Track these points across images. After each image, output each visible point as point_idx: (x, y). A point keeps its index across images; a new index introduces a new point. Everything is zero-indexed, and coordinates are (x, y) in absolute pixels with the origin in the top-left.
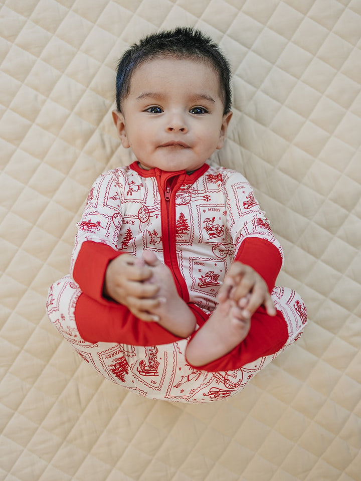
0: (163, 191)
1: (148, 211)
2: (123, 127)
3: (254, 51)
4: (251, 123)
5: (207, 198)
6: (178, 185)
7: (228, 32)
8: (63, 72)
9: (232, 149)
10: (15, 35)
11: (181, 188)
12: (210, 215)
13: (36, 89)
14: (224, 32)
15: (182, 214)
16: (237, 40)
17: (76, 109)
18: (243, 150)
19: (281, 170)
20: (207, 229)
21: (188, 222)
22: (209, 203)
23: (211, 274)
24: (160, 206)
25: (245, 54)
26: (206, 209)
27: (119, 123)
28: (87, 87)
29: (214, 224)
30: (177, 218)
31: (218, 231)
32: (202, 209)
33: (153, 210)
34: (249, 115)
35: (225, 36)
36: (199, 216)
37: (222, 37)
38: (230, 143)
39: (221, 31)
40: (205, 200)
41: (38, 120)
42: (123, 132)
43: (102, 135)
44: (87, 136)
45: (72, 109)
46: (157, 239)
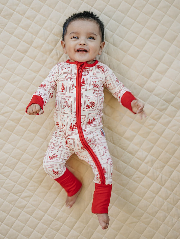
0: (78, 70)
1: (72, 76)
2: (65, 46)
3: (113, 19)
4: (111, 46)
5: (95, 74)
6: (84, 67)
7: (103, 12)
8: (42, 27)
9: (105, 56)
12: (95, 80)
13: (32, 33)
14: (102, 12)
15: (84, 79)
16: (106, 15)
18: (109, 56)
20: (93, 85)
21: (85, 82)
22: (95, 76)
23: (93, 102)
25: (109, 21)
26: (94, 78)
27: (63, 45)
28: (51, 33)
29: (96, 83)
30: (82, 80)
31: (97, 86)
32: (92, 78)
33: (74, 77)
34: (111, 43)
35: (102, 14)
36: (90, 80)
37: (101, 14)
38: (104, 53)
39: (100, 12)
41: (33, 45)
42: (65, 48)
43: (56, 50)
44: (51, 51)
45: (45, 41)
46: (74, 87)
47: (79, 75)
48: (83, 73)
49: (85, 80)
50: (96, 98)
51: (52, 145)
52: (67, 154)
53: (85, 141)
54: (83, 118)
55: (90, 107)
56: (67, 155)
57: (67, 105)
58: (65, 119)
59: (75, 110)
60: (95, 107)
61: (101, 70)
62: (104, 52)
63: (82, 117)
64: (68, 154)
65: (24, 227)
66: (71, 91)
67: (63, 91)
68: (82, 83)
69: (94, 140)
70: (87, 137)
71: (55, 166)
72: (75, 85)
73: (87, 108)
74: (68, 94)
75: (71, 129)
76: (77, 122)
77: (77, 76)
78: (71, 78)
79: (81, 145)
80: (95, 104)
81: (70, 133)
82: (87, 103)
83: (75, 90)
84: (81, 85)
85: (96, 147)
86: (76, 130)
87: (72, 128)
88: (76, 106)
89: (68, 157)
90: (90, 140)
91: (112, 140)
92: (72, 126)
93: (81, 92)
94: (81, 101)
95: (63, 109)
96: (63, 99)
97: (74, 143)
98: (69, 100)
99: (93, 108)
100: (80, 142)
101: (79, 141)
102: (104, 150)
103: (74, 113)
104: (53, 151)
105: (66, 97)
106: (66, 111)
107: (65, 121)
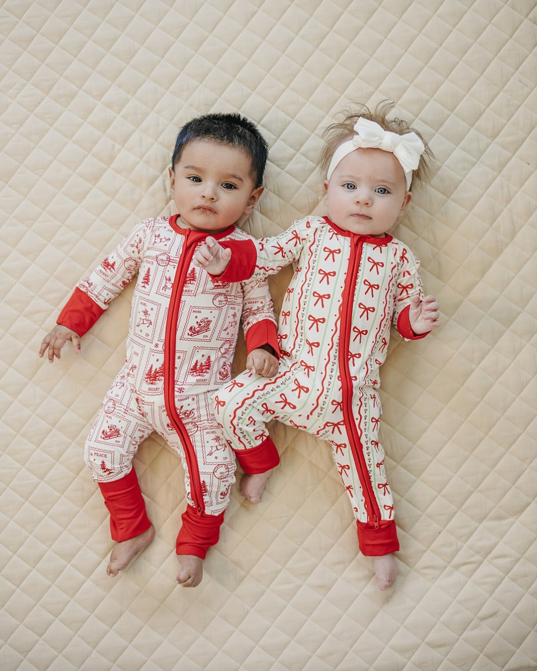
1: (169, 260)
10: (101, 96)
13: (114, 140)
15: (194, 269)
17: (145, 158)
21: (197, 275)
23: (206, 320)
24: (178, 259)
30: (189, 272)
31: (224, 284)
33: (173, 261)
41: (113, 165)
43: (164, 181)
44: (152, 181)
45: (141, 158)
46: (170, 285)
47: (185, 260)
49: (196, 272)
50: (216, 313)
51: (110, 404)
52: (139, 430)
53: (176, 413)
54: (179, 358)
56: (141, 434)
57: (147, 319)
58: (138, 349)
59: (163, 337)
60: (211, 332)
62: (256, 209)
63: (177, 355)
64: (143, 431)
65: (50, 587)
67: (144, 287)
68: (188, 279)
69: (196, 415)
70: (182, 404)
71: (109, 455)
72: (172, 281)
73: (191, 335)
74: (153, 297)
75: (149, 378)
76: (164, 365)
77: (180, 261)
78: (167, 262)
79: (167, 420)
80: (212, 326)
81: (146, 387)
82: (193, 323)
83: (169, 292)
84: (185, 282)
85: (198, 433)
86: (160, 384)
87: (152, 377)
88: (166, 328)
89: (141, 437)
90: (188, 412)
92: (153, 372)
93: (183, 298)
94: (179, 318)
95: (138, 326)
96: (141, 303)
97: (153, 412)
98: (152, 309)
99: (205, 334)
100: (166, 413)
101: (163, 409)
102: (214, 443)
103: (159, 343)
104: (110, 418)
105: (148, 301)
106: (143, 335)
107: (137, 354)
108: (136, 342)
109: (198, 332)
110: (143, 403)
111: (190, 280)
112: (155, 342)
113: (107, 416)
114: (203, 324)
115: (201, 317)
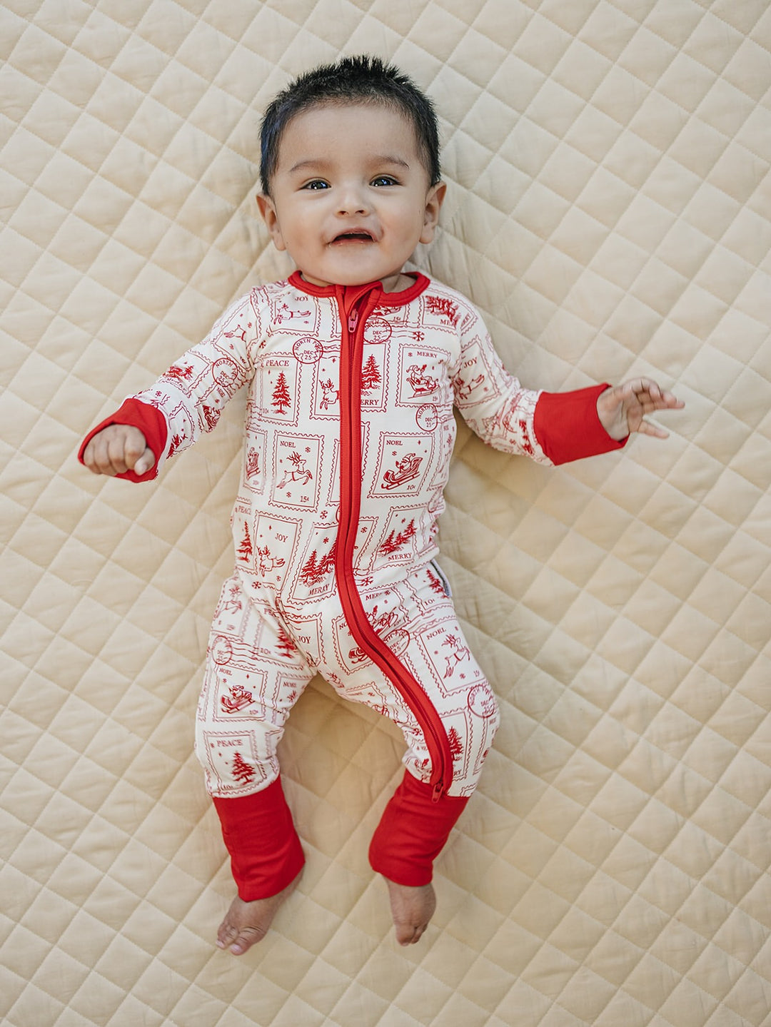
0: (345, 318)
1: (321, 349)
2: (274, 218)
3: (491, 92)
5: (419, 336)
6: (369, 306)
7: (450, 60)
8: (186, 117)
10: (111, 58)
11: (375, 311)
12: (420, 361)
13: (142, 143)
14: (444, 61)
15: (372, 358)
16: (463, 74)
17: (205, 177)
19: (529, 284)
20: (413, 381)
21: (380, 370)
22: (420, 343)
23: (412, 458)
24: (339, 343)
25: (476, 97)
26: (414, 352)
27: (268, 212)
28: (223, 142)
29: (425, 374)
30: (364, 364)
31: (430, 386)
32: (407, 351)
33: (330, 349)
34: (480, 195)
36: (400, 362)
37: (439, 68)
39: (438, 57)
40: (415, 338)
41: (144, 194)
42: (275, 225)
43: (244, 219)
44: (222, 221)
45: (198, 177)
46: (332, 396)
47: (352, 343)
48: (369, 335)
49: (379, 362)
50: (426, 442)
54: (364, 530)
55: (401, 480)
57: (301, 469)
59: (336, 496)
60: (420, 478)
61: (446, 317)
62: (447, 231)
63: (361, 525)
64: (292, 685)
66: (319, 411)
67: (281, 411)
68: (365, 379)
69: (401, 615)
71: (245, 740)
72: (337, 388)
73: (387, 488)
74: (306, 425)
75: (311, 574)
76: (336, 545)
77: (342, 346)
78: (318, 354)
79: (348, 643)
80: (422, 468)
81: (303, 591)
82: (389, 465)
83: (335, 409)
84: (361, 385)
86: (329, 578)
87: (312, 571)
88: (341, 478)
90: (386, 617)
91: (473, 611)
92: (317, 564)
93: (365, 417)
94: (364, 457)
95: (282, 486)
96: (283, 443)
97: (320, 633)
98: (308, 450)
99: (410, 483)
100: (347, 629)
101: (340, 623)
102: (449, 650)
103: (327, 509)
104: (228, 672)
105: (297, 436)
106: (295, 499)
107: (284, 538)
108: (276, 518)
109: (398, 482)
110: (299, 619)
111: (370, 380)
112: (321, 508)
113: (222, 670)
114: (407, 466)
115: (402, 453)
